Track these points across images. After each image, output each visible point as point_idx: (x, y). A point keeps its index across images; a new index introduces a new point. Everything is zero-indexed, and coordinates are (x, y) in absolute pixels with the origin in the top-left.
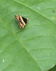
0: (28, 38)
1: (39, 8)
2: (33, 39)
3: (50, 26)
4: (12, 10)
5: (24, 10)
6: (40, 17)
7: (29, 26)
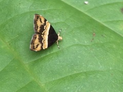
0: (61, 77)
1: (86, 2)
2: (73, 78)
3: (114, 46)
4: (21, 6)
5: (52, 8)
6: (89, 25)
7: (63, 47)
